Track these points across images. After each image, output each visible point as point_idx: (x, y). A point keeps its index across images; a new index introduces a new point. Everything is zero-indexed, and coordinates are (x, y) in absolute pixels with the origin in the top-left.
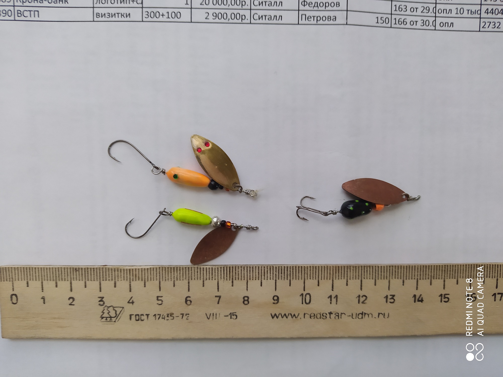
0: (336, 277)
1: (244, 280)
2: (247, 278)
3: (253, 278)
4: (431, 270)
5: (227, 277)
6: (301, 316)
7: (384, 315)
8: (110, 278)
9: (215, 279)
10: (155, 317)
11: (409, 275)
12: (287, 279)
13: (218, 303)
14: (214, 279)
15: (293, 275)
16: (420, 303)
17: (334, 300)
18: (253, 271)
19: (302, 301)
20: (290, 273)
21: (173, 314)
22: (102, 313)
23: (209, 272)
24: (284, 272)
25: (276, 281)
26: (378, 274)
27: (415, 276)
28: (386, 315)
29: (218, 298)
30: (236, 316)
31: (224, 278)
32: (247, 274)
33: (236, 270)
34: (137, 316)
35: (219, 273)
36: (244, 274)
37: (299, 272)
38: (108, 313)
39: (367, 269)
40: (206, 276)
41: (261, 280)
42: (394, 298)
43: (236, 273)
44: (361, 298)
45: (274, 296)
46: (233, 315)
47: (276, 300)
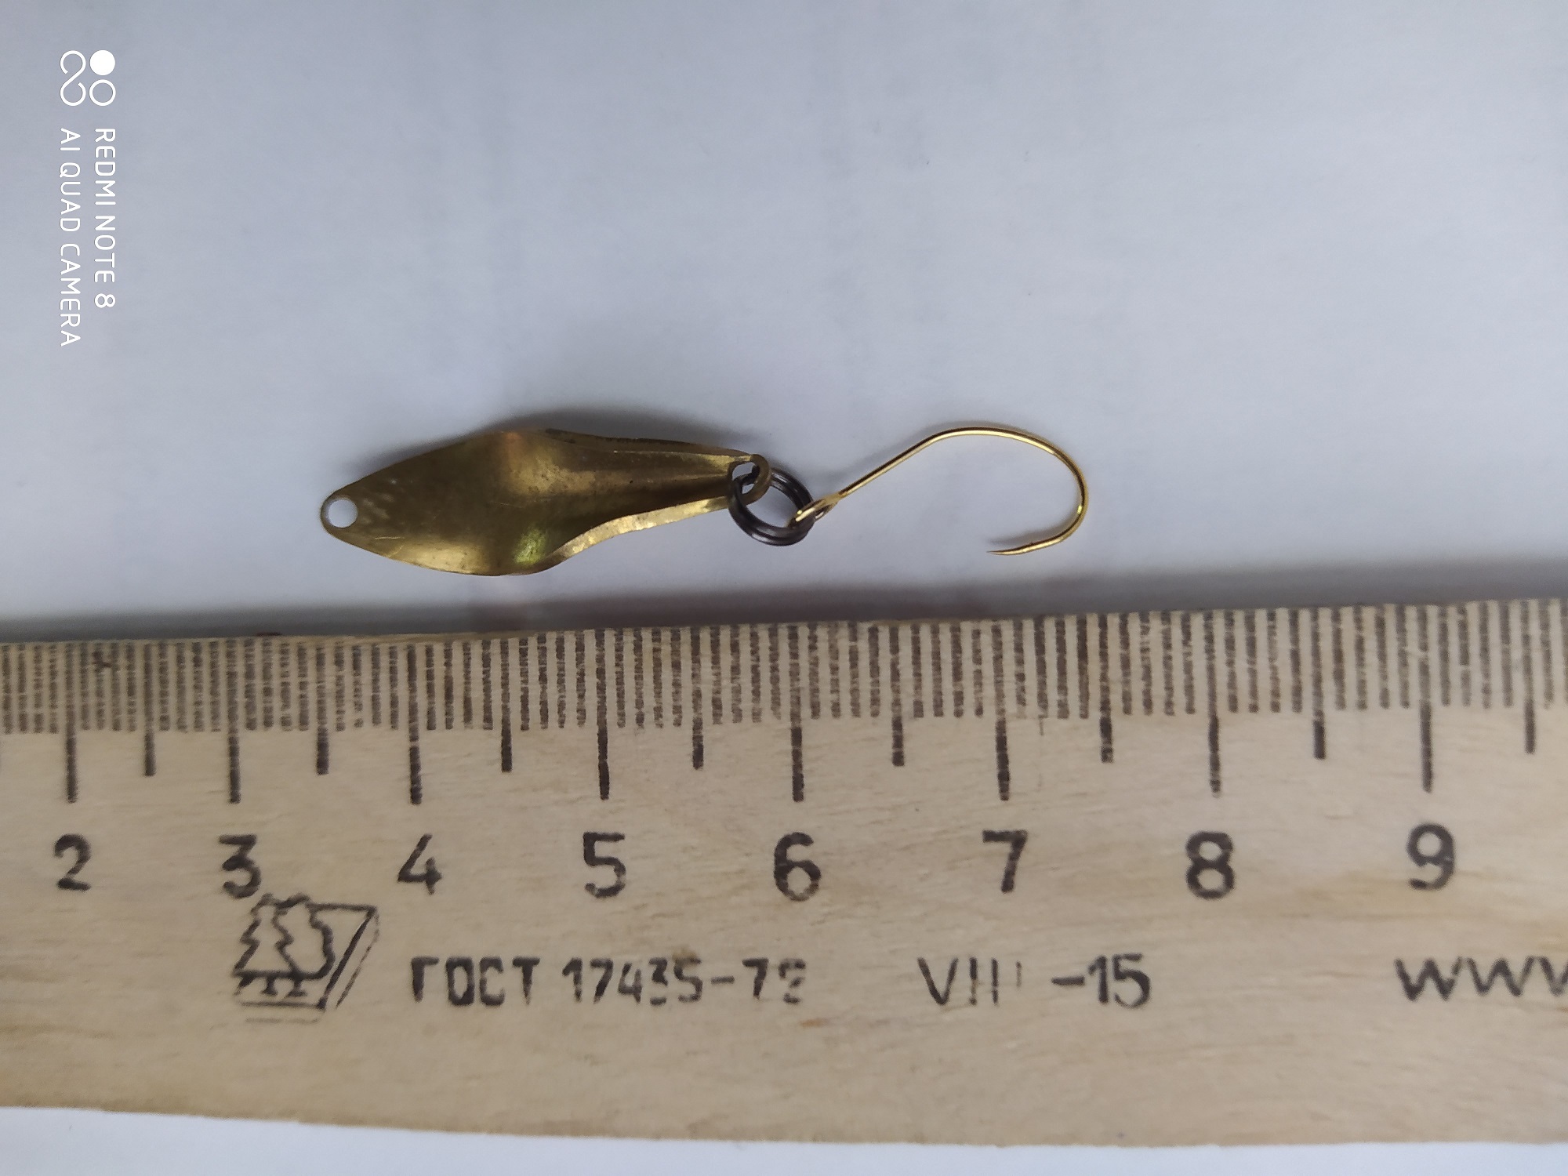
1: (1190, 710)
2: (1213, 696)
3: (1254, 693)
5: (1062, 688)
8: (294, 711)
9: (979, 711)
10: (577, 980)
12: (1508, 701)
13: (1008, 885)
14: (969, 707)
18: (1252, 644)
20: (1527, 657)
21: (695, 961)
23: (936, 655)
24: (1487, 646)
25: (1426, 714)
29: (1006, 848)
30: (1143, 981)
31: (1042, 695)
32: (1210, 668)
33: (1125, 643)
34: (460, 974)
35: (1009, 661)
36: (1188, 668)
40: (918, 687)
41: (1319, 713)
43: (1126, 663)
45: (1418, 833)
46: (1120, 976)
47: (1435, 860)
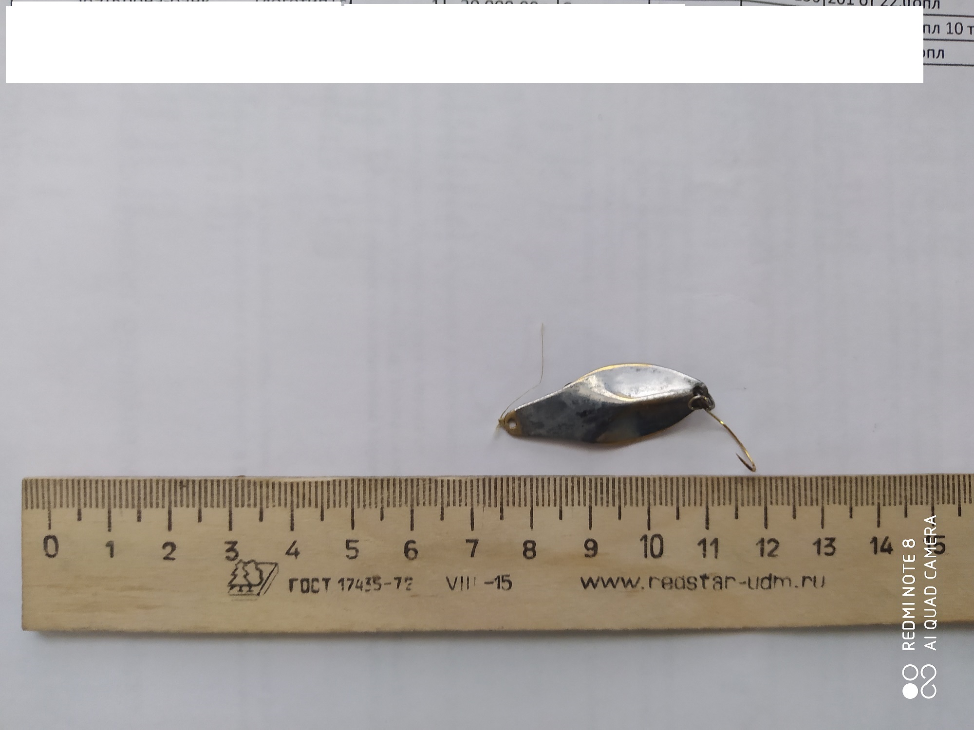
0: (713, 502)
1: (525, 505)
2: (532, 501)
3: (543, 501)
4: (905, 485)
5: (490, 498)
6: (645, 582)
7: (815, 581)
8: (252, 501)
9: (466, 505)
10: (343, 585)
11: (862, 496)
12: (614, 505)
13: (472, 555)
14: (463, 504)
15: (625, 496)
16: (887, 554)
17: (711, 549)
18: (543, 487)
19: (646, 552)
20: (620, 493)
21: (379, 578)
22: (233, 577)
23: (454, 488)
24: (608, 490)
25: (590, 508)
26: (800, 494)
27: (873, 497)
28: (819, 582)
29: (472, 545)
30: (510, 583)
31: (484, 500)
32: (532, 494)
33: (508, 486)
34: (305, 583)
35: (475, 490)
36: (525, 494)
37: (637, 491)
38: (245, 577)
39: (776, 483)
40: (449, 497)
41: (561, 507)
42: (834, 544)
43: (508, 492)
44: (766, 544)
45: (587, 542)
46: (503, 581)
47: (592, 549)
